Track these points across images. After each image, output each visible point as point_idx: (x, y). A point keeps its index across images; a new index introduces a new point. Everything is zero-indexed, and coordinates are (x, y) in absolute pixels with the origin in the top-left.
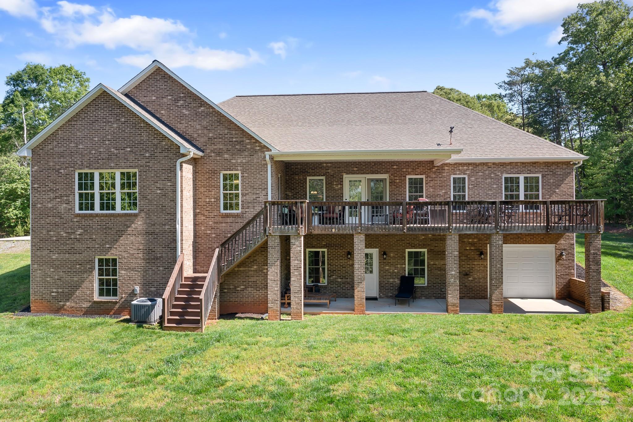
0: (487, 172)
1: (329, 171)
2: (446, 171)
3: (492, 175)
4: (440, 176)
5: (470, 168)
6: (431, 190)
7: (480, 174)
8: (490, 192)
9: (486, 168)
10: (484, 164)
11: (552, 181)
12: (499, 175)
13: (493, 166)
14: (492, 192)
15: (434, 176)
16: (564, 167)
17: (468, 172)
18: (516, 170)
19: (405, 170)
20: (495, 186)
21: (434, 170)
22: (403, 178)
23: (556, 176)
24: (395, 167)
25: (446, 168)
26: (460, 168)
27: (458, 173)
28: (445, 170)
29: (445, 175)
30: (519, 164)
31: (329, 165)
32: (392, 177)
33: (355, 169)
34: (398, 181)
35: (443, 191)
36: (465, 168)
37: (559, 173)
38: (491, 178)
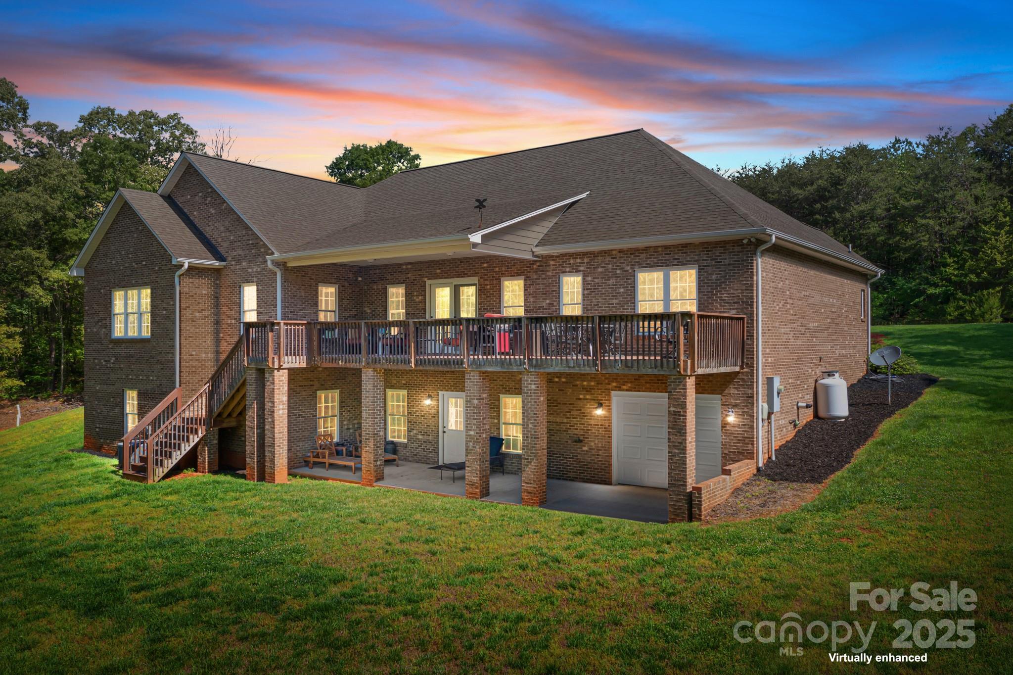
0: (610, 266)
1: (409, 275)
2: (552, 268)
3: (618, 272)
4: (544, 276)
5: (586, 260)
6: (532, 300)
7: (600, 270)
8: (614, 301)
9: (608, 259)
10: (605, 253)
11: (714, 277)
12: (628, 271)
13: (619, 255)
14: (617, 301)
15: (535, 277)
16: (737, 249)
17: (582, 268)
18: (655, 260)
19: (497, 269)
20: (622, 290)
21: (535, 266)
22: (495, 282)
23: (723, 268)
24: (485, 265)
25: (552, 263)
26: (572, 261)
27: (568, 269)
28: (549, 265)
29: (550, 274)
30: (660, 249)
31: (409, 267)
32: (481, 280)
33: (438, 271)
34: (488, 287)
35: (548, 301)
36: (578, 261)
37: (727, 262)
38: (616, 276)
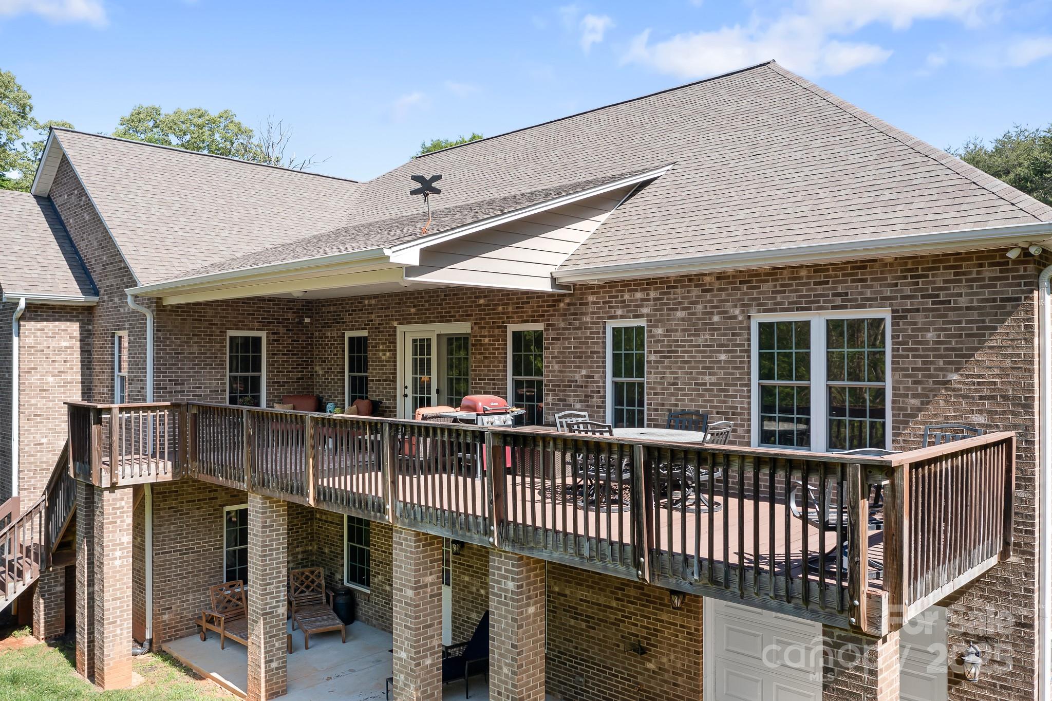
0: (700, 307)
1: (373, 316)
2: (591, 308)
3: (716, 318)
4: (577, 324)
5: (653, 294)
6: (556, 367)
7: (680, 314)
8: (707, 379)
9: (696, 292)
10: (690, 280)
11: (930, 336)
12: (735, 317)
13: (716, 286)
14: (713, 379)
15: (562, 325)
16: (989, 272)
17: (645, 311)
18: (793, 297)
19: (500, 309)
20: (723, 357)
21: (562, 305)
22: (496, 331)
23: (952, 316)
24: (482, 301)
25: (591, 298)
26: (627, 296)
27: (619, 312)
28: (587, 304)
29: (589, 320)
30: (803, 273)
31: (373, 302)
32: (476, 328)
33: (413, 310)
34: (487, 340)
35: (584, 372)
36: (639, 295)
37: (963, 302)
38: (713, 328)
